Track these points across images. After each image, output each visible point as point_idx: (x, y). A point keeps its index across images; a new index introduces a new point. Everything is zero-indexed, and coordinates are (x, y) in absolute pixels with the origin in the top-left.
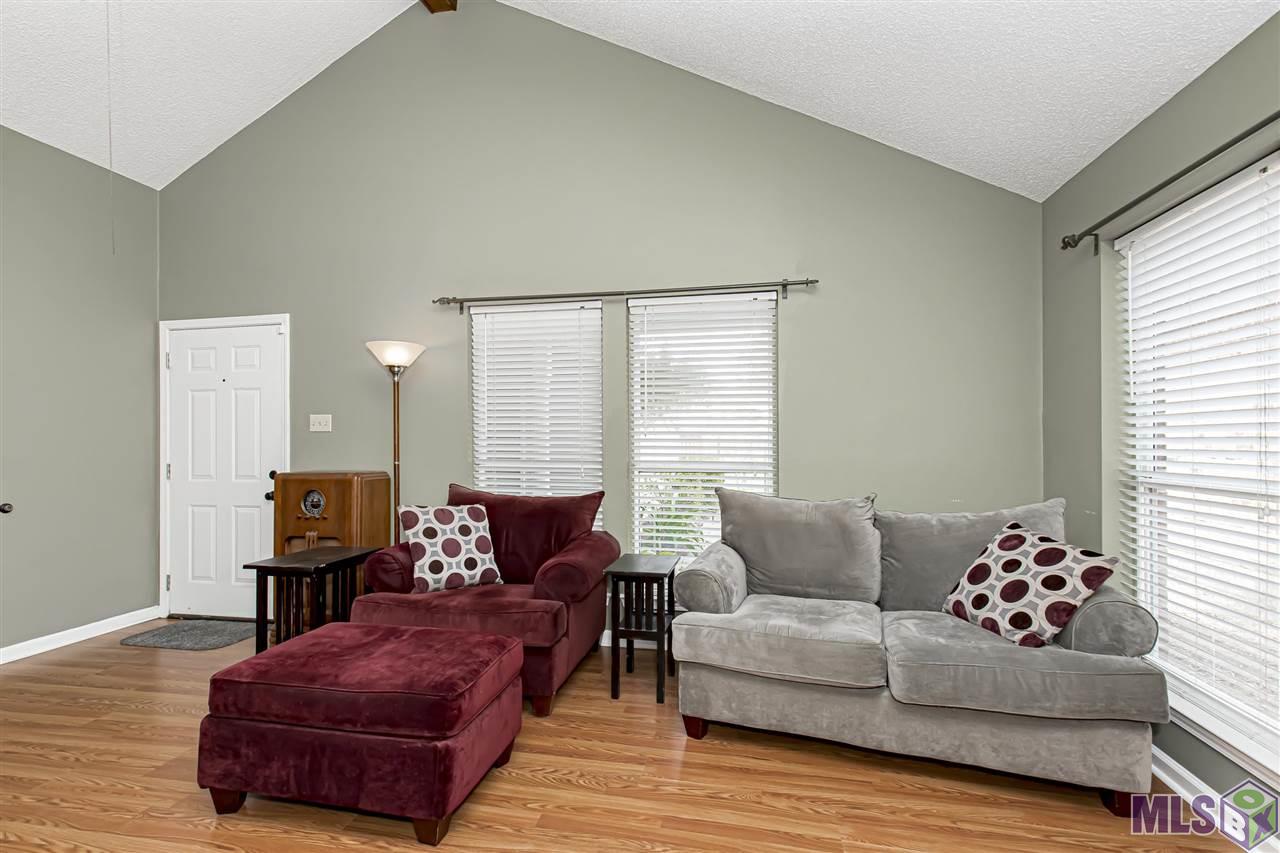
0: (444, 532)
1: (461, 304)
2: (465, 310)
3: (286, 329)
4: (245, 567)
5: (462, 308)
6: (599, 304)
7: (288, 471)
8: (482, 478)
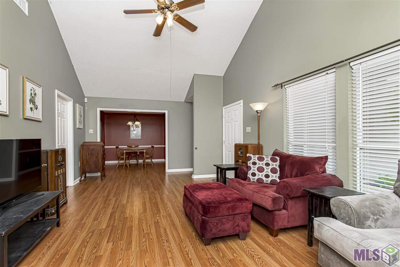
0: (259, 164)
1: (281, 85)
2: (283, 87)
3: (242, 104)
4: (214, 165)
5: (282, 87)
6: (334, 70)
7: (242, 143)
8: (290, 148)
